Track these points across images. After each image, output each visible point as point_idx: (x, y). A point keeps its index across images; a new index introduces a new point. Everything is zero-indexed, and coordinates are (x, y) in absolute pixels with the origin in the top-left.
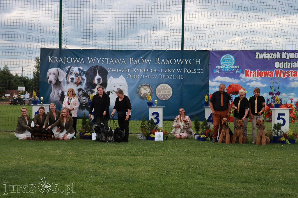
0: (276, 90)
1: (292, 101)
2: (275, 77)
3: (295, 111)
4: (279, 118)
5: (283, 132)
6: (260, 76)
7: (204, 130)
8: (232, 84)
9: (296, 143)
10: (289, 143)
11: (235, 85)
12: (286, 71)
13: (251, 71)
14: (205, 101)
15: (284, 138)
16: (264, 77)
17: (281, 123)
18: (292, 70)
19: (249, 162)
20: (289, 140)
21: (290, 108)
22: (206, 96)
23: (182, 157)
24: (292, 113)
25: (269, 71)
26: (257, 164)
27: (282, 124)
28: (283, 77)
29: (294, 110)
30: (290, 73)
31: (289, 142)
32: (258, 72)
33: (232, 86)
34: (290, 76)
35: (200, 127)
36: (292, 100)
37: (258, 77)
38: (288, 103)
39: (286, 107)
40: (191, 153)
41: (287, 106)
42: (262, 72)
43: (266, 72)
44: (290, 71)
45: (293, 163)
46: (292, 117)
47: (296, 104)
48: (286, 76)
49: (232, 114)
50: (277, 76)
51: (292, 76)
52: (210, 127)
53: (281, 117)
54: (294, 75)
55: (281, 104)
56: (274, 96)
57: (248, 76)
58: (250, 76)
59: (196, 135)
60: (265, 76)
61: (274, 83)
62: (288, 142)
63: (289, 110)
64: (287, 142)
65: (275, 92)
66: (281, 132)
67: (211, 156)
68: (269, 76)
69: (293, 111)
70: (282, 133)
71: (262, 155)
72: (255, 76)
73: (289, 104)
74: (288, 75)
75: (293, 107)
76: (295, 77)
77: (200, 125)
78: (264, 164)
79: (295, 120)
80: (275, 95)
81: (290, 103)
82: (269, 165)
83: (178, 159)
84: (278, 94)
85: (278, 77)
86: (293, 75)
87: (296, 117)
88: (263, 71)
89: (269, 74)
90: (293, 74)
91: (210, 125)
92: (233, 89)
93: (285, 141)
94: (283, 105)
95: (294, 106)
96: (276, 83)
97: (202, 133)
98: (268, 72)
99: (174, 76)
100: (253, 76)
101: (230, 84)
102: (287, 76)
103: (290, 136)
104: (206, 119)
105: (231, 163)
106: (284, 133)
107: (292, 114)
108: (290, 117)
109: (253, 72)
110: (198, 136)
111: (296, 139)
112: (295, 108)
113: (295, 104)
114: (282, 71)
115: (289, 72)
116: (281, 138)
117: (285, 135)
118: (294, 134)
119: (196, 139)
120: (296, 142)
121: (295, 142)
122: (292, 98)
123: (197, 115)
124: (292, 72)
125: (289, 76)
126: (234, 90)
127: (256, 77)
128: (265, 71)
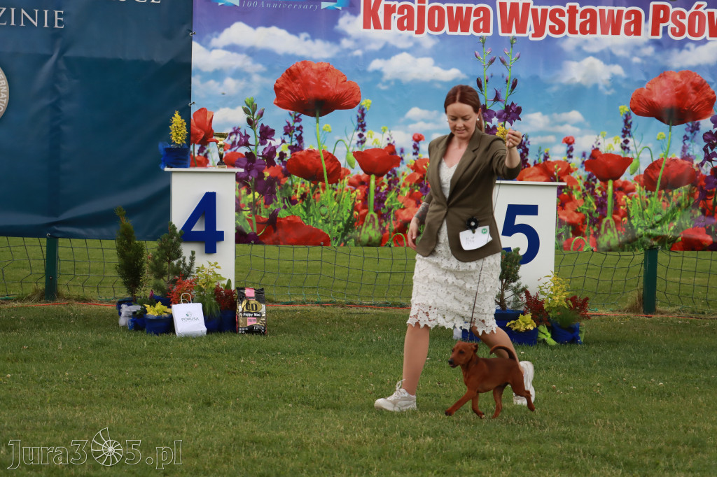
0: (503, 96)
1: (571, 150)
2: (501, 34)
3: (584, 194)
4: (510, 229)
5: (525, 290)
6: (431, 27)
7: (163, 282)
8: (304, 63)
9: (582, 340)
10: (552, 342)
11: (315, 67)
12: (550, 8)
13: (392, 3)
14: (170, 142)
15: (528, 317)
16: (449, 33)
17: (518, 249)
18: (577, 4)
19: (365, 426)
20: (550, 329)
21: (561, 181)
22: (177, 119)
23: (49, 411)
24: (568, 205)
25: (474, 7)
26: (404, 435)
27: (522, 252)
28: (533, 36)
29: (580, 192)
30: (565, 19)
31: (552, 337)
32: (421, 10)
33: (303, 72)
34: (566, 32)
35: (145, 265)
36: (569, 142)
37: (420, 31)
38: (552, 159)
39: (545, 178)
40: (96, 392)
41: (547, 171)
42: (441, 10)
43: (459, 9)
44: (565, 9)
45: (563, 429)
46: (570, 224)
47: (587, 165)
48: (547, 32)
49: (299, 205)
50: (507, 28)
51: (572, 31)
52: (194, 269)
53: (520, 220)
54: (583, 25)
55: (524, 162)
56: (491, 126)
57: (377, 26)
58: (388, 26)
59: (124, 306)
60: (453, 28)
61: (492, 61)
62: (546, 335)
63: (554, 192)
64: (542, 336)
65: (498, 108)
66: (516, 292)
67: (193, 401)
68: (471, 31)
69: (576, 195)
70: (523, 295)
71: (427, 395)
72: (410, 27)
73: (559, 162)
74: (557, 28)
75: (575, 175)
76: (588, 36)
77: (144, 257)
78: (435, 434)
79: (584, 236)
80: (495, 120)
81: (564, 158)
82: (456, 438)
83: (28, 420)
84: (512, 113)
85: (514, 33)
86: (577, 28)
87: (588, 221)
88: (445, 6)
89: (473, 19)
90: (579, 21)
91: (192, 258)
92: (306, 86)
93: (536, 330)
94: (532, 165)
95: (580, 174)
96: (503, 62)
97: (152, 296)
98: (469, 9)
99: (18, 14)
100: (401, 27)
101: (291, 65)
102: (552, 29)
103: (559, 308)
104: (174, 228)
105: (283, 433)
106: (533, 294)
107: (570, 211)
108: (560, 223)
109: (401, 10)
110: (136, 308)
111: (583, 323)
112: (584, 179)
113: (583, 163)
114: (532, 6)
115: (562, 14)
116: (516, 318)
117: (535, 306)
118: (573, 299)
119: (124, 327)
120: (582, 337)
121: (579, 338)
122: (569, 135)
123: (131, 210)
124: (573, 11)
125: (561, 31)
126: (312, 93)
127: (412, 33)
128: (455, 6)
